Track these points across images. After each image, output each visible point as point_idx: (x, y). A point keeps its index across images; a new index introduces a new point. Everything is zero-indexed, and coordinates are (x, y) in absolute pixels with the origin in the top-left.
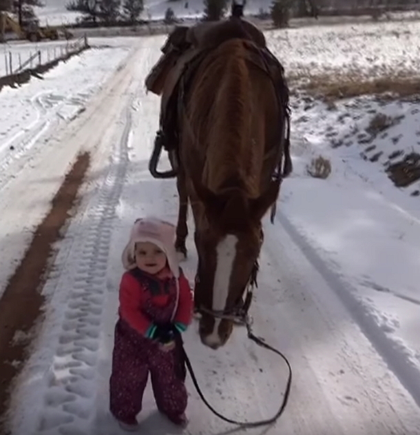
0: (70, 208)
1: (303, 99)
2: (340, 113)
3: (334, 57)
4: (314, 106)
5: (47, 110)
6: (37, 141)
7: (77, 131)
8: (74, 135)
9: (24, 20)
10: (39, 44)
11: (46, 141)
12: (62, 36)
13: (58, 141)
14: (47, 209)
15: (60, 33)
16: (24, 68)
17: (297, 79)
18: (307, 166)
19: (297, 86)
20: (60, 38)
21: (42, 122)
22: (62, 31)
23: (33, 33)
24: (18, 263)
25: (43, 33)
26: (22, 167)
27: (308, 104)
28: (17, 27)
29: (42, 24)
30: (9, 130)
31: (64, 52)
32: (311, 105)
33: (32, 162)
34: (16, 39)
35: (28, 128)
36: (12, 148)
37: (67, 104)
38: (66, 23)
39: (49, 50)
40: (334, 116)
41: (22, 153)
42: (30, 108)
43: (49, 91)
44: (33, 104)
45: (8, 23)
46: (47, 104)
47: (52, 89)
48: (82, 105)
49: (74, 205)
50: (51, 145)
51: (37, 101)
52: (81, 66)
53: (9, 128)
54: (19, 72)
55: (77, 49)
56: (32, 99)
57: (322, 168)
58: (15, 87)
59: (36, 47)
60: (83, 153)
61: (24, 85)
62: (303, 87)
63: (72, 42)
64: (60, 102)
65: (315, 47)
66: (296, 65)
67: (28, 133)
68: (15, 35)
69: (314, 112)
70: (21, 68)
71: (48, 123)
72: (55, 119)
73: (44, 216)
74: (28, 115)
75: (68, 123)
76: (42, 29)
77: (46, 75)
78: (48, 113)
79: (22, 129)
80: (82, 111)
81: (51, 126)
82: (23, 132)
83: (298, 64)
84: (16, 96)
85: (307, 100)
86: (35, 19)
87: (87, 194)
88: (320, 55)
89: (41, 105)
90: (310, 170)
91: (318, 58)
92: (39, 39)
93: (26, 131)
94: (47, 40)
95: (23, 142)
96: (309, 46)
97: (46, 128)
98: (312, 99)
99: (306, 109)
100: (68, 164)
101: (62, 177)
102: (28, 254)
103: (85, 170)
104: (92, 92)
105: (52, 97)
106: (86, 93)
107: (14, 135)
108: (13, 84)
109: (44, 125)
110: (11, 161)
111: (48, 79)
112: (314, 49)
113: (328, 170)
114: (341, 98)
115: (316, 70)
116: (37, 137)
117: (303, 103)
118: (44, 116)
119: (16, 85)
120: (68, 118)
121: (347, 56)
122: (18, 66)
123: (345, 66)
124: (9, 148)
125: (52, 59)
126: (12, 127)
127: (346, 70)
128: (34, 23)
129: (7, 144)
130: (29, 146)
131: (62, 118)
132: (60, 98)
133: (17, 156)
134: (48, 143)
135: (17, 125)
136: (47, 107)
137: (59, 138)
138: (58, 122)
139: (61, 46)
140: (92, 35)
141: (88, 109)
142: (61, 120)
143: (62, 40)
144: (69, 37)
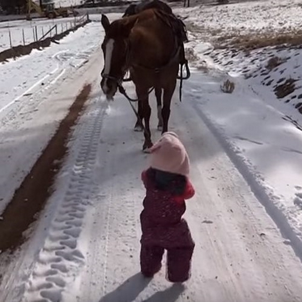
0: (80, 111)
1: (232, 50)
2: (252, 58)
3: (257, 22)
4: (237, 54)
5: (63, 62)
6: (58, 80)
7: (83, 73)
8: (81, 75)
9: (43, 3)
10: (55, 20)
11: (64, 79)
12: (71, 14)
13: (72, 79)
14: (66, 113)
15: (69, 12)
16: (46, 37)
17: (229, 38)
18: (221, 87)
19: (228, 43)
20: (70, 15)
21: (61, 69)
22: (71, 11)
23: (50, 13)
24: (53, 136)
25: (57, 12)
26: (50, 93)
27: (233, 54)
28: (38, 9)
29: (57, 6)
30: (39, 75)
31: (73, 25)
32: (236, 53)
33: (56, 91)
34: (39, 17)
35: (52, 73)
36: (43, 84)
37: (76, 58)
38: (73, 5)
39: (62, 24)
40: (249, 60)
41: (49, 86)
42: (51, 61)
43: (64, 51)
44: (54, 60)
45: (32, 6)
46: (63, 59)
47: (66, 50)
48: (86, 59)
49: (82, 110)
50: (66, 82)
51: (56, 58)
52: (86, 34)
53: (39, 73)
54: (42, 39)
55: (82, 23)
56: (53, 57)
57: (229, 87)
58: (41, 50)
59: (53, 23)
60: (87, 85)
61: (47, 48)
62: (233, 43)
63: (78, 18)
64: (72, 58)
65: (245, 16)
66: (231, 29)
67: (52, 76)
68: (37, 15)
69: (237, 58)
70: (44, 36)
71: (65, 70)
72: (69, 67)
73: (65, 116)
74: (51, 66)
75: (77, 69)
76: (56, 9)
77: (61, 41)
78: (64, 64)
79: (47, 74)
80: (86, 62)
81: (67, 71)
82: (48, 75)
83: (233, 28)
84: (42, 55)
85: (234, 51)
86: (52, 2)
87: (89, 105)
88: (248, 22)
89: (59, 60)
90: (223, 89)
91: (246, 24)
92: (55, 17)
93: (51, 74)
94: (61, 17)
95: (49, 80)
96: (241, 16)
97: (63, 72)
98: (237, 50)
99: (233, 56)
100: (78, 91)
101: (74, 97)
102: (58, 131)
103: (89, 93)
104: (93, 50)
105: (66, 55)
106: (89, 51)
107: (43, 77)
108: (39, 47)
109: (62, 71)
110: (43, 90)
111: (63, 43)
112: (245, 18)
113: (232, 88)
114: (254, 49)
115: (244, 32)
116: (58, 77)
117: (231, 53)
118: (61, 66)
119: (41, 48)
120: (77, 66)
121: (266, 22)
122: (42, 36)
123: (263, 28)
124: (41, 84)
125: (65, 30)
126: (42, 73)
127: (264, 31)
128: (51, 5)
129: (40, 82)
130: (53, 82)
131: (74, 66)
132: (71, 55)
133: (46, 88)
134: (65, 81)
135: (44, 72)
136: (63, 61)
137: (72, 77)
138: (71, 69)
139: (70, 21)
140: (92, 13)
141: (90, 61)
142: (73, 68)
143: (72, 17)
144: (76, 14)
